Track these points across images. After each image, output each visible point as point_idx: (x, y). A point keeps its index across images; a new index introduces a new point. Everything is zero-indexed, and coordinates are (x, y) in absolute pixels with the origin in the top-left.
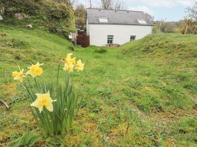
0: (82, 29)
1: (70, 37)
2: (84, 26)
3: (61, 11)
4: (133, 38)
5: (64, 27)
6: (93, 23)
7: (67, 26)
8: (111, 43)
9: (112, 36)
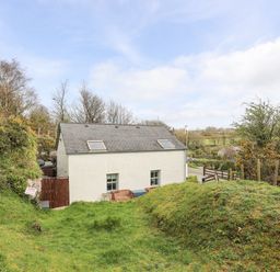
0: (46, 158)
1: (28, 191)
2: (52, 153)
3: (9, 135)
4: (155, 174)
5: (13, 168)
6: (76, 153)
7: (21, 166)
8: (114, 188)
9: (117, 175)
